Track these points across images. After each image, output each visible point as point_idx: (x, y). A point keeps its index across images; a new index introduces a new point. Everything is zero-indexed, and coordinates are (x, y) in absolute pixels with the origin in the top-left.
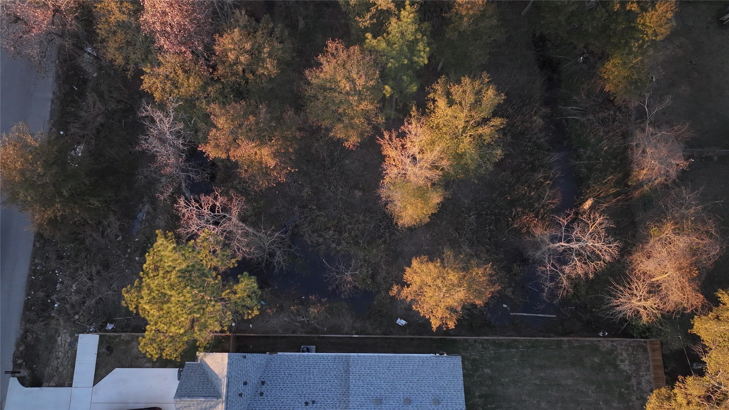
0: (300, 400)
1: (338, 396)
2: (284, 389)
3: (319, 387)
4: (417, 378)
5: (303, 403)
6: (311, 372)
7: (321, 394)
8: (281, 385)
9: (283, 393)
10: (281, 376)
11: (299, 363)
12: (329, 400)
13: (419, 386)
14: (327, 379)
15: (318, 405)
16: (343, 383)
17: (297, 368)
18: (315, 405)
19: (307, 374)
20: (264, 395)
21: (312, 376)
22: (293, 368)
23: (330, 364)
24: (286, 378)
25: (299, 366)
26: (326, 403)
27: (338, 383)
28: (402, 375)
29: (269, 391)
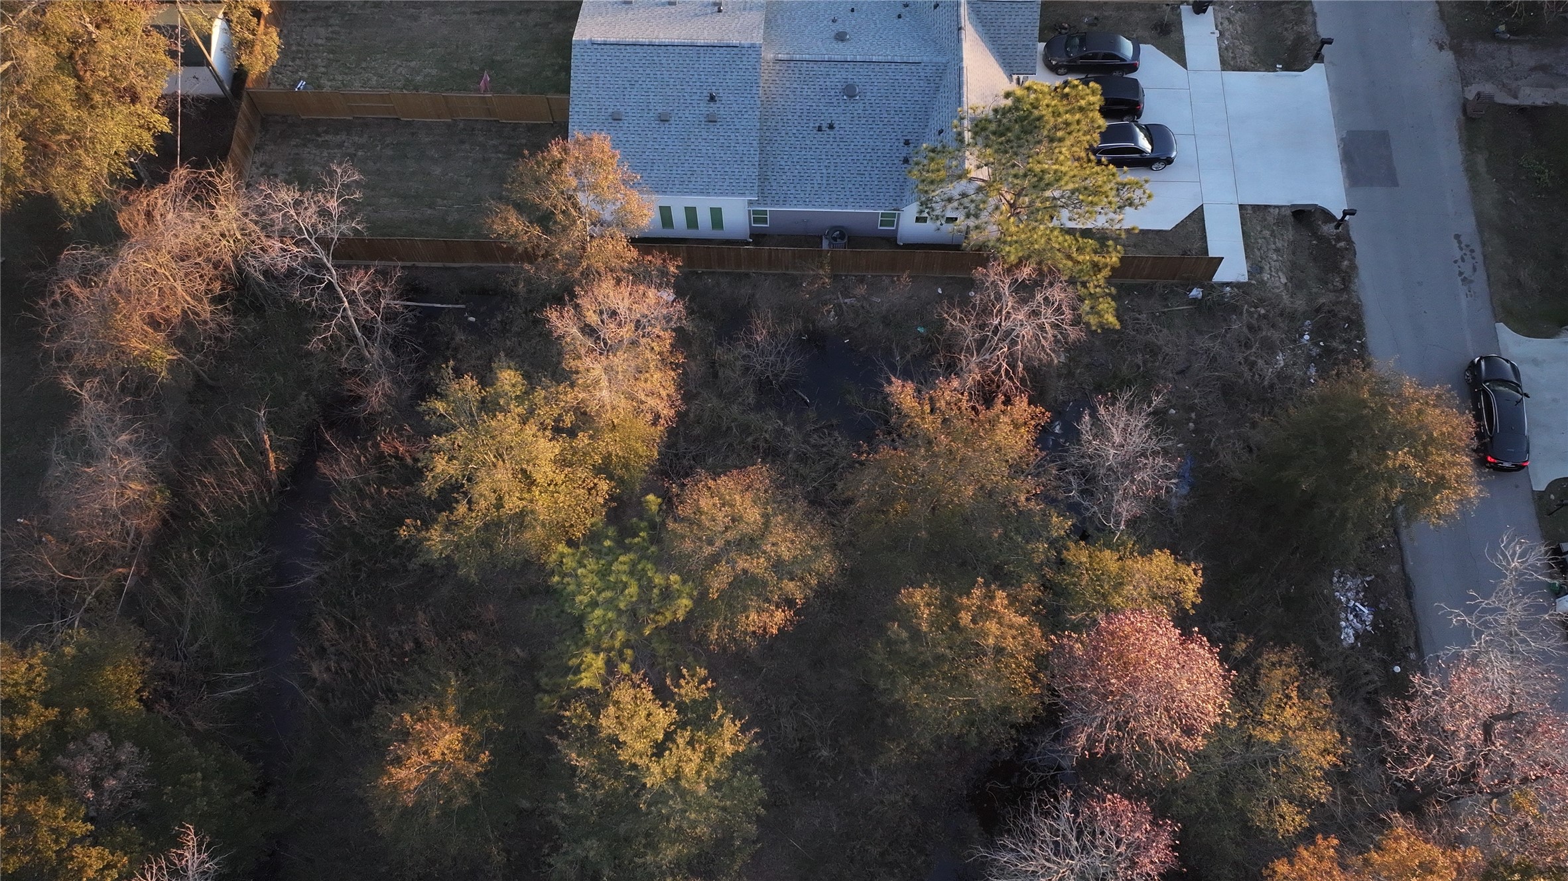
0: (842, 132)
1: (778, 138)
2: (869, 151)
3: (811, 153)
4: (644, 157)
5: (837, 129)
6: (825, 179)
7: (808, 142)
8: (875, 157)
9: (872, 143)
10: (876, 172)
11: (848, 193)
12: (795, 132)
13: (644, 143)
14: (798, 167)
15: (812, 125)
16: (772, 159)
17: (850, 186)
18: (817, 125)
19: (832, 175)
20: (902, 141)
21: (824, 171)
22: (857, 186)
23: (793, 191)
24: (869, 168)
25: (847, 189)
26: (799, 128)
27: (779, 159)
28: (671, 161)
29: (894, 148)
